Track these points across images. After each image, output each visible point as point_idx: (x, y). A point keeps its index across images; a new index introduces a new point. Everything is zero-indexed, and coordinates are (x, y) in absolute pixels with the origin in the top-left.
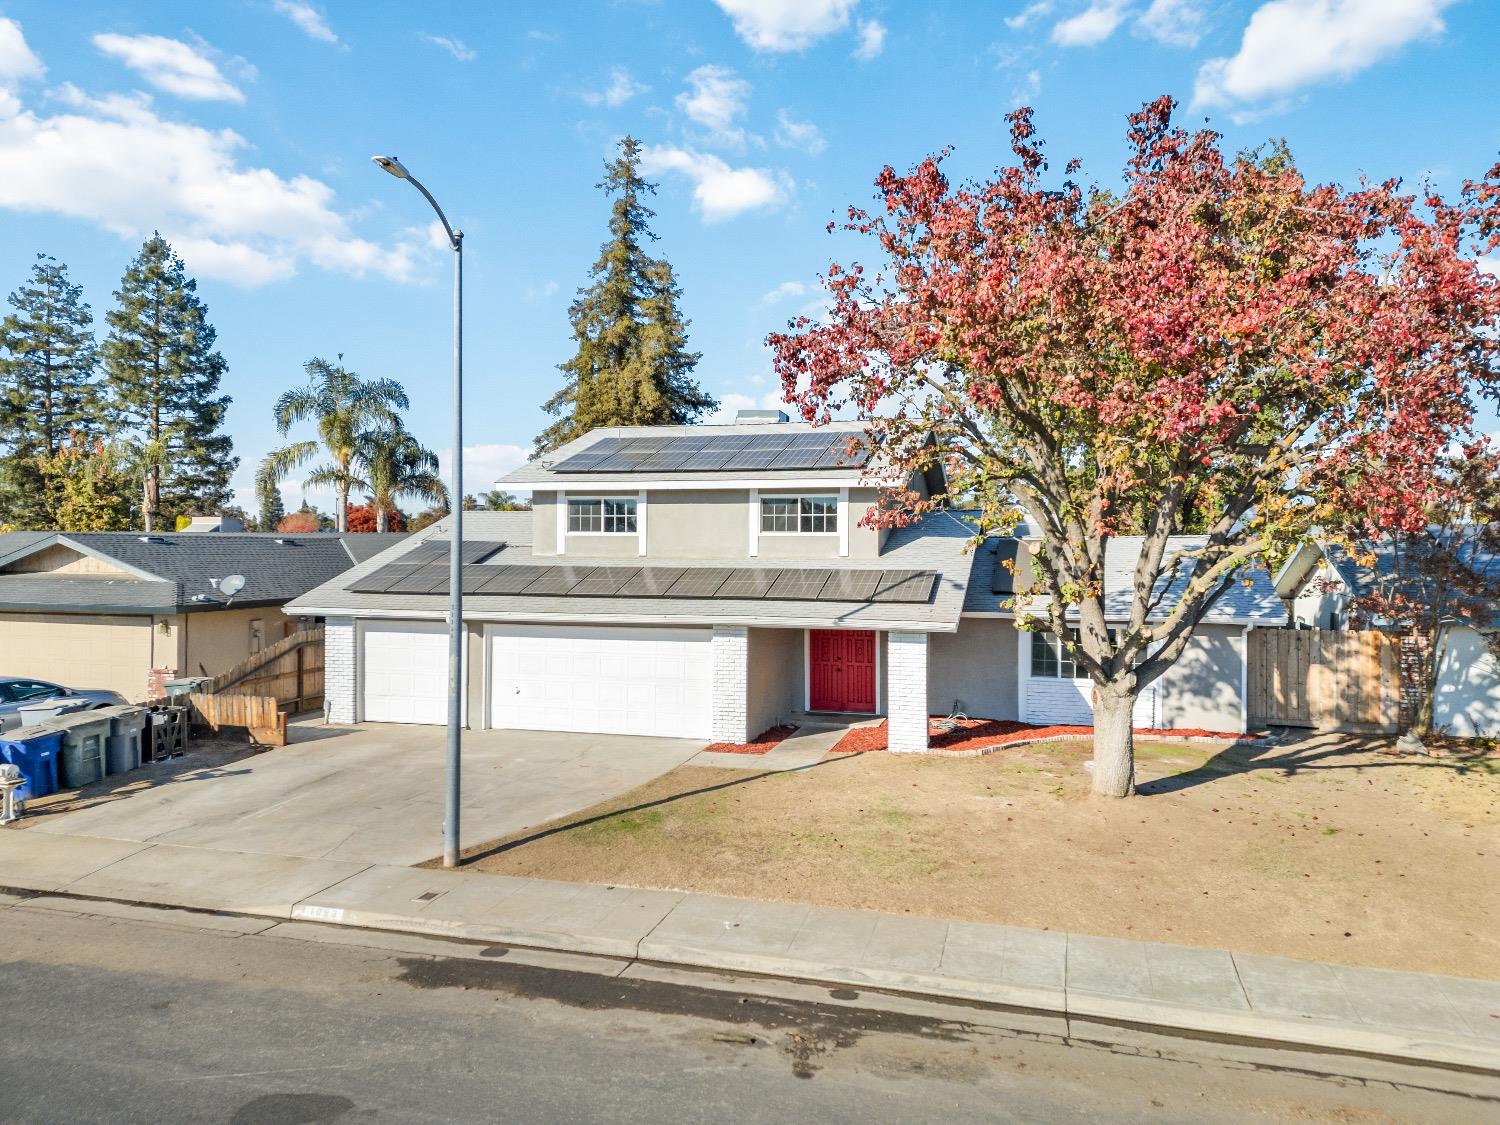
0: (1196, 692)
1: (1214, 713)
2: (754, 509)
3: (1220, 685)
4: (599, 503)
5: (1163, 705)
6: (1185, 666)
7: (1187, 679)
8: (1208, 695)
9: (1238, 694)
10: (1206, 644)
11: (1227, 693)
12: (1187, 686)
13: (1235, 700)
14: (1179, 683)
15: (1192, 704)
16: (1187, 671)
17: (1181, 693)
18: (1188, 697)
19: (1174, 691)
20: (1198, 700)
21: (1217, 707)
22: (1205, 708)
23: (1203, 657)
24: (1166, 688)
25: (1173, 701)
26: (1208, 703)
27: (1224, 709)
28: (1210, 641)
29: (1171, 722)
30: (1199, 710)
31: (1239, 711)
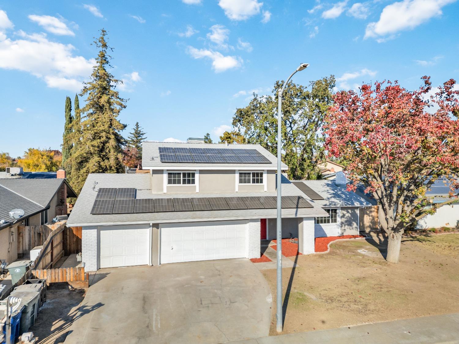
0: (348, 225)
1: (352, 230)
2: (237, 176)
3: (354, 222)
4: (180, 174)
5: (341, 229)
6: (346, 218)
7: (346, 221)
8: (351, 226)
9: (357, 225)
10: (350, 212)
11: (355, 225)
12: (346, 224)
13: (357, 226)
14: (344, 223)
15: (347, 228)
16: (346, 219)
17: (345, 225)
18: (346, 226)
19: (343, 225)
20: (349, 227)
21: (353, 229)
22: (350, 229)
23: (350, 215)
24: (341, 224)
25: (343, 228)
26: (351, 228)
27: (354, 229)
28: (351, 211)
29: (343, 234)
30: (349, 230)
31: (358, 229)
